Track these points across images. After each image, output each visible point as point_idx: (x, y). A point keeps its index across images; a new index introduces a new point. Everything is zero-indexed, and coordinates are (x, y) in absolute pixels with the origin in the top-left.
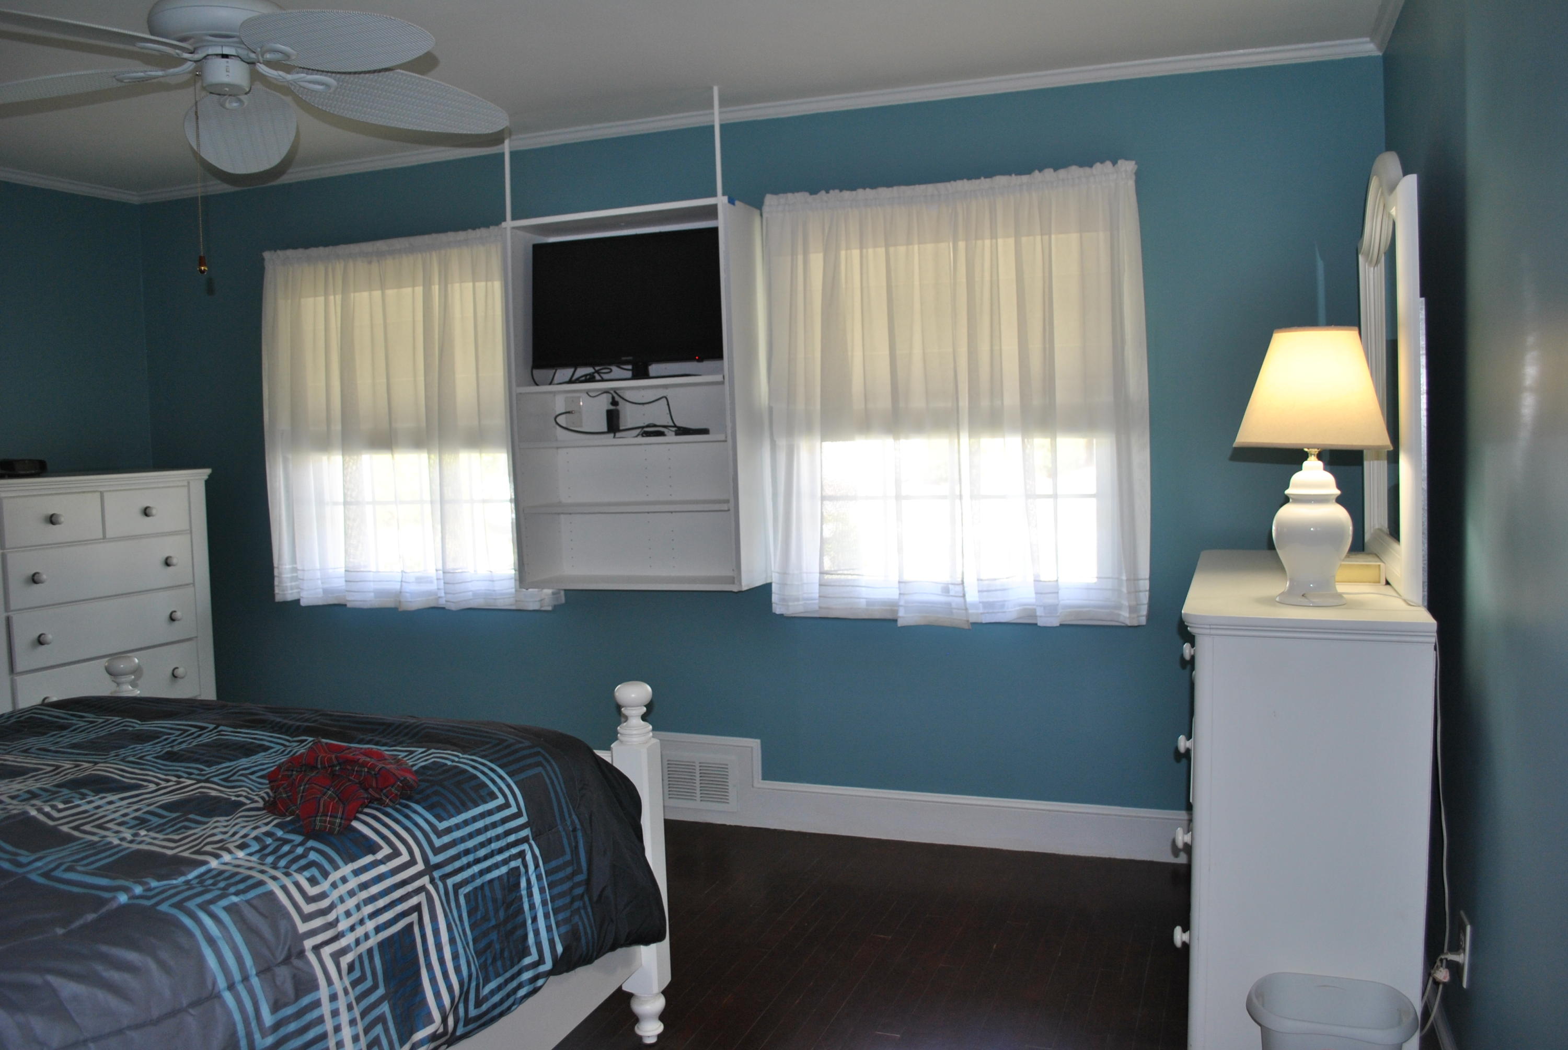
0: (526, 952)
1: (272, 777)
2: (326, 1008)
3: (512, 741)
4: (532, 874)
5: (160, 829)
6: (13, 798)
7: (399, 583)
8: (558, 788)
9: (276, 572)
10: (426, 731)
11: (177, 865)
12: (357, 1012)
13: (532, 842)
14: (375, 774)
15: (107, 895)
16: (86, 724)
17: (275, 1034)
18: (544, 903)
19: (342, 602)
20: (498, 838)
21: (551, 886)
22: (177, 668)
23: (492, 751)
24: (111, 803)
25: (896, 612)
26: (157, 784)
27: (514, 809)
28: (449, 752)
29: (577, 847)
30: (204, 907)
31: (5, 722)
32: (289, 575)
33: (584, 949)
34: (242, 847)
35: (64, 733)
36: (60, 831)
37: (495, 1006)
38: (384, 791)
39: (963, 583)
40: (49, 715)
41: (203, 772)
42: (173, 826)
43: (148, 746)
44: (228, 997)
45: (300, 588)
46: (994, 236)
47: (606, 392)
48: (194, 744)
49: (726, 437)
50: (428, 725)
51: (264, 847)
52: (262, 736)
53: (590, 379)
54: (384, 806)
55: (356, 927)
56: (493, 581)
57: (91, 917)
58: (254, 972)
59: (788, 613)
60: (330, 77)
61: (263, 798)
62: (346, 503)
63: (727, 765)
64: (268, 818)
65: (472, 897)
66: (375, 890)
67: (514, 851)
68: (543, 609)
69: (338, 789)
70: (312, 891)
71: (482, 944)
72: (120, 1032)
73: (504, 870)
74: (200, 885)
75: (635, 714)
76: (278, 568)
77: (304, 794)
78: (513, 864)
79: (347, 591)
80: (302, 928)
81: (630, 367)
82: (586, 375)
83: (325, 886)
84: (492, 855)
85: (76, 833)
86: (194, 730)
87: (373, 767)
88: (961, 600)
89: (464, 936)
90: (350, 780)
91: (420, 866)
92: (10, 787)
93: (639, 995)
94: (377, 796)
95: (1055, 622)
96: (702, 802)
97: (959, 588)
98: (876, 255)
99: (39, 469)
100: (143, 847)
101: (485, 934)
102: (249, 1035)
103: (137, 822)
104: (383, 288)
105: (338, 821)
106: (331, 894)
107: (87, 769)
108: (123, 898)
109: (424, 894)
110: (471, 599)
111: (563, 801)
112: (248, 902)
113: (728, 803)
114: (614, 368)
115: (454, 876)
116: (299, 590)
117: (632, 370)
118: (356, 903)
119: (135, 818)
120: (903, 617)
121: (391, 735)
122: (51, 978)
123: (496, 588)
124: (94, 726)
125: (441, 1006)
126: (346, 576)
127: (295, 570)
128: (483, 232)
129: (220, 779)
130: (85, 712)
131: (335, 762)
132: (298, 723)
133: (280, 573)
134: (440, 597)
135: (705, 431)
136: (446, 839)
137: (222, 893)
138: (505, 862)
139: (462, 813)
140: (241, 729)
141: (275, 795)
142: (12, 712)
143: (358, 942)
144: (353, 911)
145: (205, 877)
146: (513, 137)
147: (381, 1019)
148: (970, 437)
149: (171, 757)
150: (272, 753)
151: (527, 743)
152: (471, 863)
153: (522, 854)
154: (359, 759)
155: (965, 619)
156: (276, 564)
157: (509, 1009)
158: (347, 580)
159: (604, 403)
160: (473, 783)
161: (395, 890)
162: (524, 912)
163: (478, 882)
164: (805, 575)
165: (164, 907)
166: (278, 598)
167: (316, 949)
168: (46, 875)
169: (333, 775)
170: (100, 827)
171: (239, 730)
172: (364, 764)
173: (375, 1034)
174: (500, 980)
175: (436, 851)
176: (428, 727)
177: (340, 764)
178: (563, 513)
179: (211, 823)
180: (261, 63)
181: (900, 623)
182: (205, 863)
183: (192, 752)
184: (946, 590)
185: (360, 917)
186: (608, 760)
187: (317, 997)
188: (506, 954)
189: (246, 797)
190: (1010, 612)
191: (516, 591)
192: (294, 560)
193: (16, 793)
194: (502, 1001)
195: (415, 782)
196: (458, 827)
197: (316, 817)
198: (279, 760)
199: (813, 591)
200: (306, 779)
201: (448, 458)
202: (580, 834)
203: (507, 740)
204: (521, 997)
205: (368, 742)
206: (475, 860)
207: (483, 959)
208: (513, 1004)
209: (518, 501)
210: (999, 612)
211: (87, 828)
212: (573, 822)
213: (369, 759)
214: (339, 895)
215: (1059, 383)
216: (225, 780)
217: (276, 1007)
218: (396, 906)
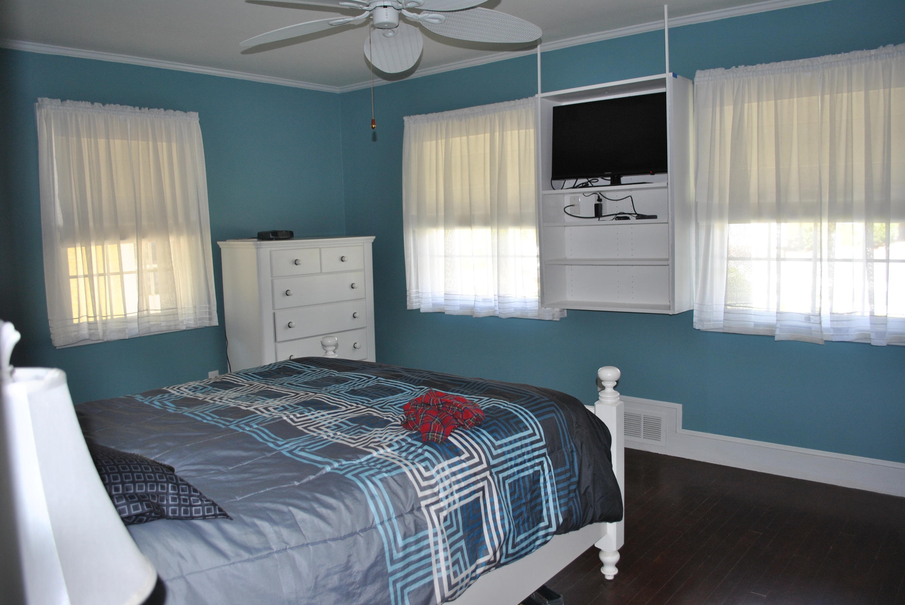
0: (541, 520)
1: (405, 408)
2: (431, 540)
3: (537, 397)
4: (547, 475)
5: (347, 432)
6: (275, 409)
7: (474, 302)
8: (563, 427)
9: (408, 294)
10: (488, 387)
11: (356, 453)
12: (447, 544)
13: (548, 457)
14: (461, 411)
15: (320, 466)
16: (311, 371)
17: (404, 551)
18: (553, 492)
19: (442, 311)
20: (528, 453)
21: (557, 483)
22: (356, 343)
23: (526, 402)
24: (323, 416)
25: (774, 331)
26: (346, 407)
27: (538, 437)
28: (502, 401)
29: (573, 461)
30: (369, 478)
31: (272, 368)
32: (415, 295)
33: (575, 522)
34: (390, 446)
35: (301, 375)
36: (298, 429)
37: (523, 549)
38: (466, 421)
39: (820, 315)
40: (293, 366)
41: (370, 402)
42: (354, 431)
43: (342, 386)
44: (380, 528)
45: (420, 303)
46: (850, 91)
47: (595, 193)
48: (365, 386)
49: (668, 220)
50: (490, 384)
51: (402, 447)
52: (400, 385)
53: (585, 186)
54: (466, 430)
55: (448, 496)
56: (526, 302)
57: (312, 477)
58: (394, 516)
59: (702, 329)
60: (441, 14)
61: (401, 419)
62: (445, 256)
63: (660, 418)
64: (403, 431)
65: (513, 485)
66: (460, 476)
67: (537, 461)
68: (554, 320)
69: (441, 418)
70: (426, 474)
71: (518, 512)
72: (325, 541)
73: (531, 471)
74: (367, 465)
75: (609, 386)
76: (409, 291)
77: (423, 419)
78: (537, 468)
79: (445, 305)
80: (420, 494)
81: (609, 178)
82: (583, 184)
83: (433, 472)
84: (524, 462)
85: (306, 431)
86: (365, 378)
87: (460, 407)
88: (819, 325)
89: (507, 507)
90: (448, 413)
91: (485, 465)
92: (274, 403)
93: (604, 550)
94: (462, 423)
95: (884, 343)
96: (644, 439)
97: (818, 318)
98: (768, 106)
99: (289, 235)
100: (338, 441)
101: (519, 507)
102: (390, 550)
103: (336, 427)
104: (468, 135)
105: (441, 436)
106: (436, 476)
107: (312, 396)
108: (328, 469)
109: (486, 481)
110: (513, 312)
111: (566, 435)
112: (392, 477)
113: (660, 440)
114: (600, 179)
115: (503, 472)
116: (420, 304)
117: (611, 180)
118: (449, 483)
119: (335, 425)
120: (779, 335)
121: (470, 389)
122: (291, 508)
123: (528, 307)
124: (315, 373)
125: (493, 546)
126: (444, 297)
127: (418, 292)
128: (524, 100)
129: (378, 407)
130: (311, 365)
131: (440, 403)
132: (420, 378)
133: (410, 294)
134: (496, 311)
135: (655, 217)
136: (499, 451)
137: (379, 471)
138: (532, 467)
139: (508, 437)
140: (389, 379)
141: (407, 419)
142: (275, 363)
143: (449, 505)
144: (448, 487)
145: (370, 461)
146: (542, 44)
147: (460, 549)
148: (829, 221)
149: (353, 392)
150: (405, 394)
151: (546, 399)
152: (513, 466)
153: (541, 463)
154: (453, 402)
155: (821, 338)
156: (408, 289)
157: (530, 551)
158: (446, 299)
159: (593, 200)
160: (515, 420)
161: (471, 478)
162: (541, 497)
163: (516, 477)
164: (714, 306)
165: (349, 476)
166: (409, 308)
167: (427, 506)
168: (290, 452)
169: (438, 410)
170: (317, 428)
171: (388, 380)
172: (456, 405)
173: (457, 557)
174: (526, 534)
175: (494, 458)
176: (489, 386)
177: (442, 404)
178: (566, 265)
179: (374, 430)
180: (404, 9)
181: (776, 339)
182: (370, 453)
183: (363, 391)
184: (808, 318)
185: (451, 491)
186: (593, 411)
187: (426, 534)
188: (530, 519)
189: (392, 418)
190: (852, 335)
191: (539, 308)
192: (417, 287)
193: (277, 407)
194: (527, 546)
195: (483, 417)
196: (506, 445)
197: (429, 432)
198: (409, 398)
199: (721, 316)
200: (424, 411)
201: (502, 231)
202: (575, 454)
203: (535, 396)
204: (537, 545)
205: (457, 392)
206: (515, 464)
207: (517, 522)
208: (533, 549)
209: (542, 257)
210: (845, 335)
211: (311, 428)
212: (571, 446)
213: (458, 402)
214: (440, 478)
215: (893, 186)
216: (381, 407)
217: (405, 537)
218: (471, 486)
